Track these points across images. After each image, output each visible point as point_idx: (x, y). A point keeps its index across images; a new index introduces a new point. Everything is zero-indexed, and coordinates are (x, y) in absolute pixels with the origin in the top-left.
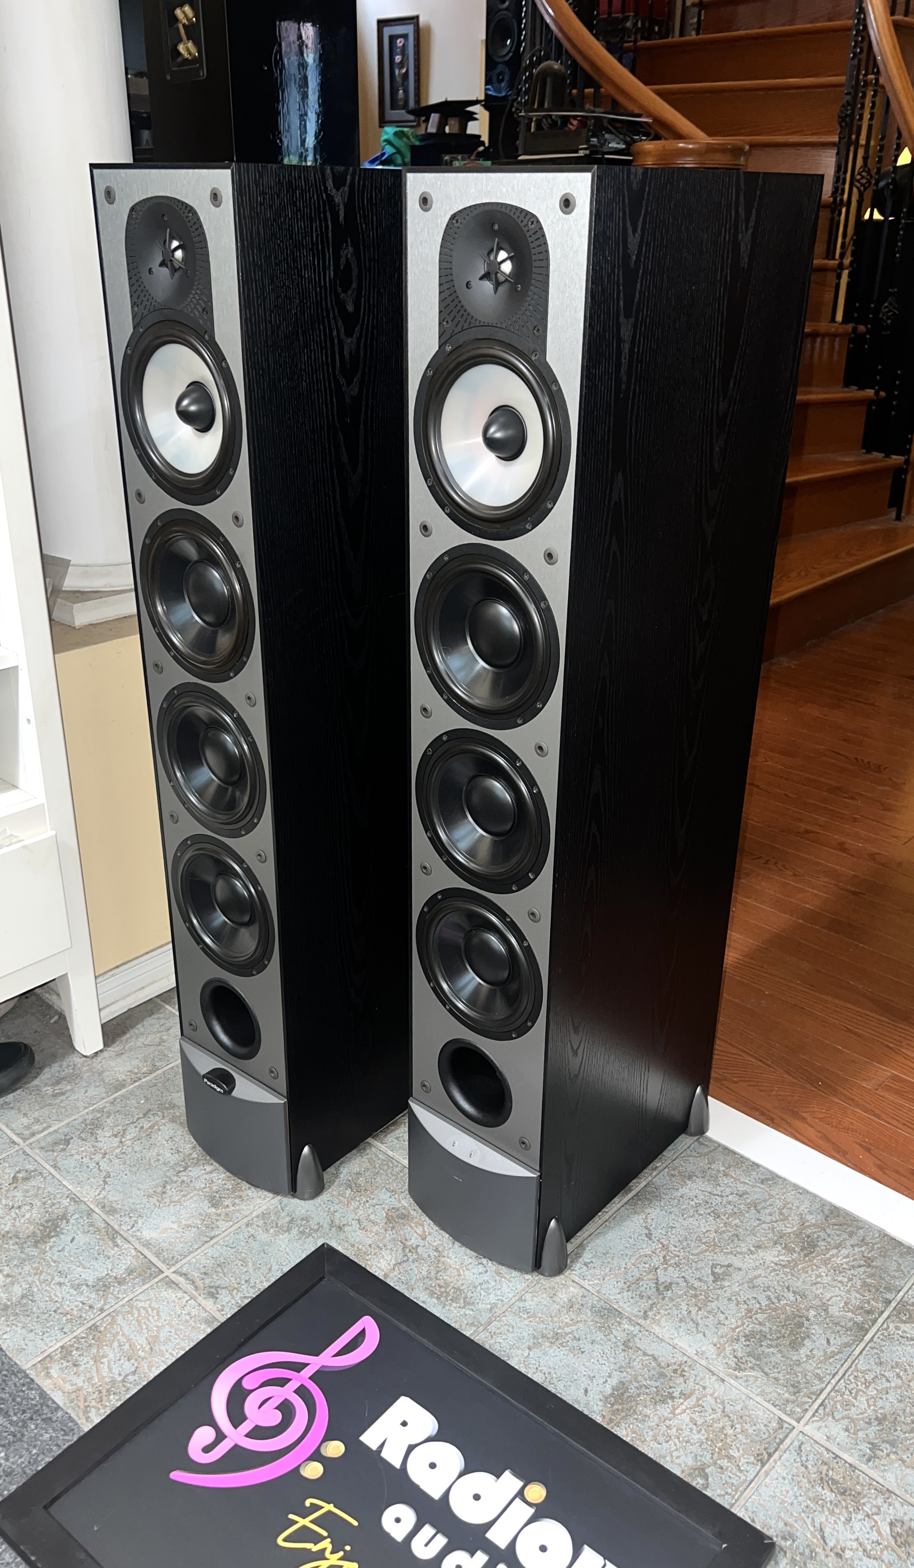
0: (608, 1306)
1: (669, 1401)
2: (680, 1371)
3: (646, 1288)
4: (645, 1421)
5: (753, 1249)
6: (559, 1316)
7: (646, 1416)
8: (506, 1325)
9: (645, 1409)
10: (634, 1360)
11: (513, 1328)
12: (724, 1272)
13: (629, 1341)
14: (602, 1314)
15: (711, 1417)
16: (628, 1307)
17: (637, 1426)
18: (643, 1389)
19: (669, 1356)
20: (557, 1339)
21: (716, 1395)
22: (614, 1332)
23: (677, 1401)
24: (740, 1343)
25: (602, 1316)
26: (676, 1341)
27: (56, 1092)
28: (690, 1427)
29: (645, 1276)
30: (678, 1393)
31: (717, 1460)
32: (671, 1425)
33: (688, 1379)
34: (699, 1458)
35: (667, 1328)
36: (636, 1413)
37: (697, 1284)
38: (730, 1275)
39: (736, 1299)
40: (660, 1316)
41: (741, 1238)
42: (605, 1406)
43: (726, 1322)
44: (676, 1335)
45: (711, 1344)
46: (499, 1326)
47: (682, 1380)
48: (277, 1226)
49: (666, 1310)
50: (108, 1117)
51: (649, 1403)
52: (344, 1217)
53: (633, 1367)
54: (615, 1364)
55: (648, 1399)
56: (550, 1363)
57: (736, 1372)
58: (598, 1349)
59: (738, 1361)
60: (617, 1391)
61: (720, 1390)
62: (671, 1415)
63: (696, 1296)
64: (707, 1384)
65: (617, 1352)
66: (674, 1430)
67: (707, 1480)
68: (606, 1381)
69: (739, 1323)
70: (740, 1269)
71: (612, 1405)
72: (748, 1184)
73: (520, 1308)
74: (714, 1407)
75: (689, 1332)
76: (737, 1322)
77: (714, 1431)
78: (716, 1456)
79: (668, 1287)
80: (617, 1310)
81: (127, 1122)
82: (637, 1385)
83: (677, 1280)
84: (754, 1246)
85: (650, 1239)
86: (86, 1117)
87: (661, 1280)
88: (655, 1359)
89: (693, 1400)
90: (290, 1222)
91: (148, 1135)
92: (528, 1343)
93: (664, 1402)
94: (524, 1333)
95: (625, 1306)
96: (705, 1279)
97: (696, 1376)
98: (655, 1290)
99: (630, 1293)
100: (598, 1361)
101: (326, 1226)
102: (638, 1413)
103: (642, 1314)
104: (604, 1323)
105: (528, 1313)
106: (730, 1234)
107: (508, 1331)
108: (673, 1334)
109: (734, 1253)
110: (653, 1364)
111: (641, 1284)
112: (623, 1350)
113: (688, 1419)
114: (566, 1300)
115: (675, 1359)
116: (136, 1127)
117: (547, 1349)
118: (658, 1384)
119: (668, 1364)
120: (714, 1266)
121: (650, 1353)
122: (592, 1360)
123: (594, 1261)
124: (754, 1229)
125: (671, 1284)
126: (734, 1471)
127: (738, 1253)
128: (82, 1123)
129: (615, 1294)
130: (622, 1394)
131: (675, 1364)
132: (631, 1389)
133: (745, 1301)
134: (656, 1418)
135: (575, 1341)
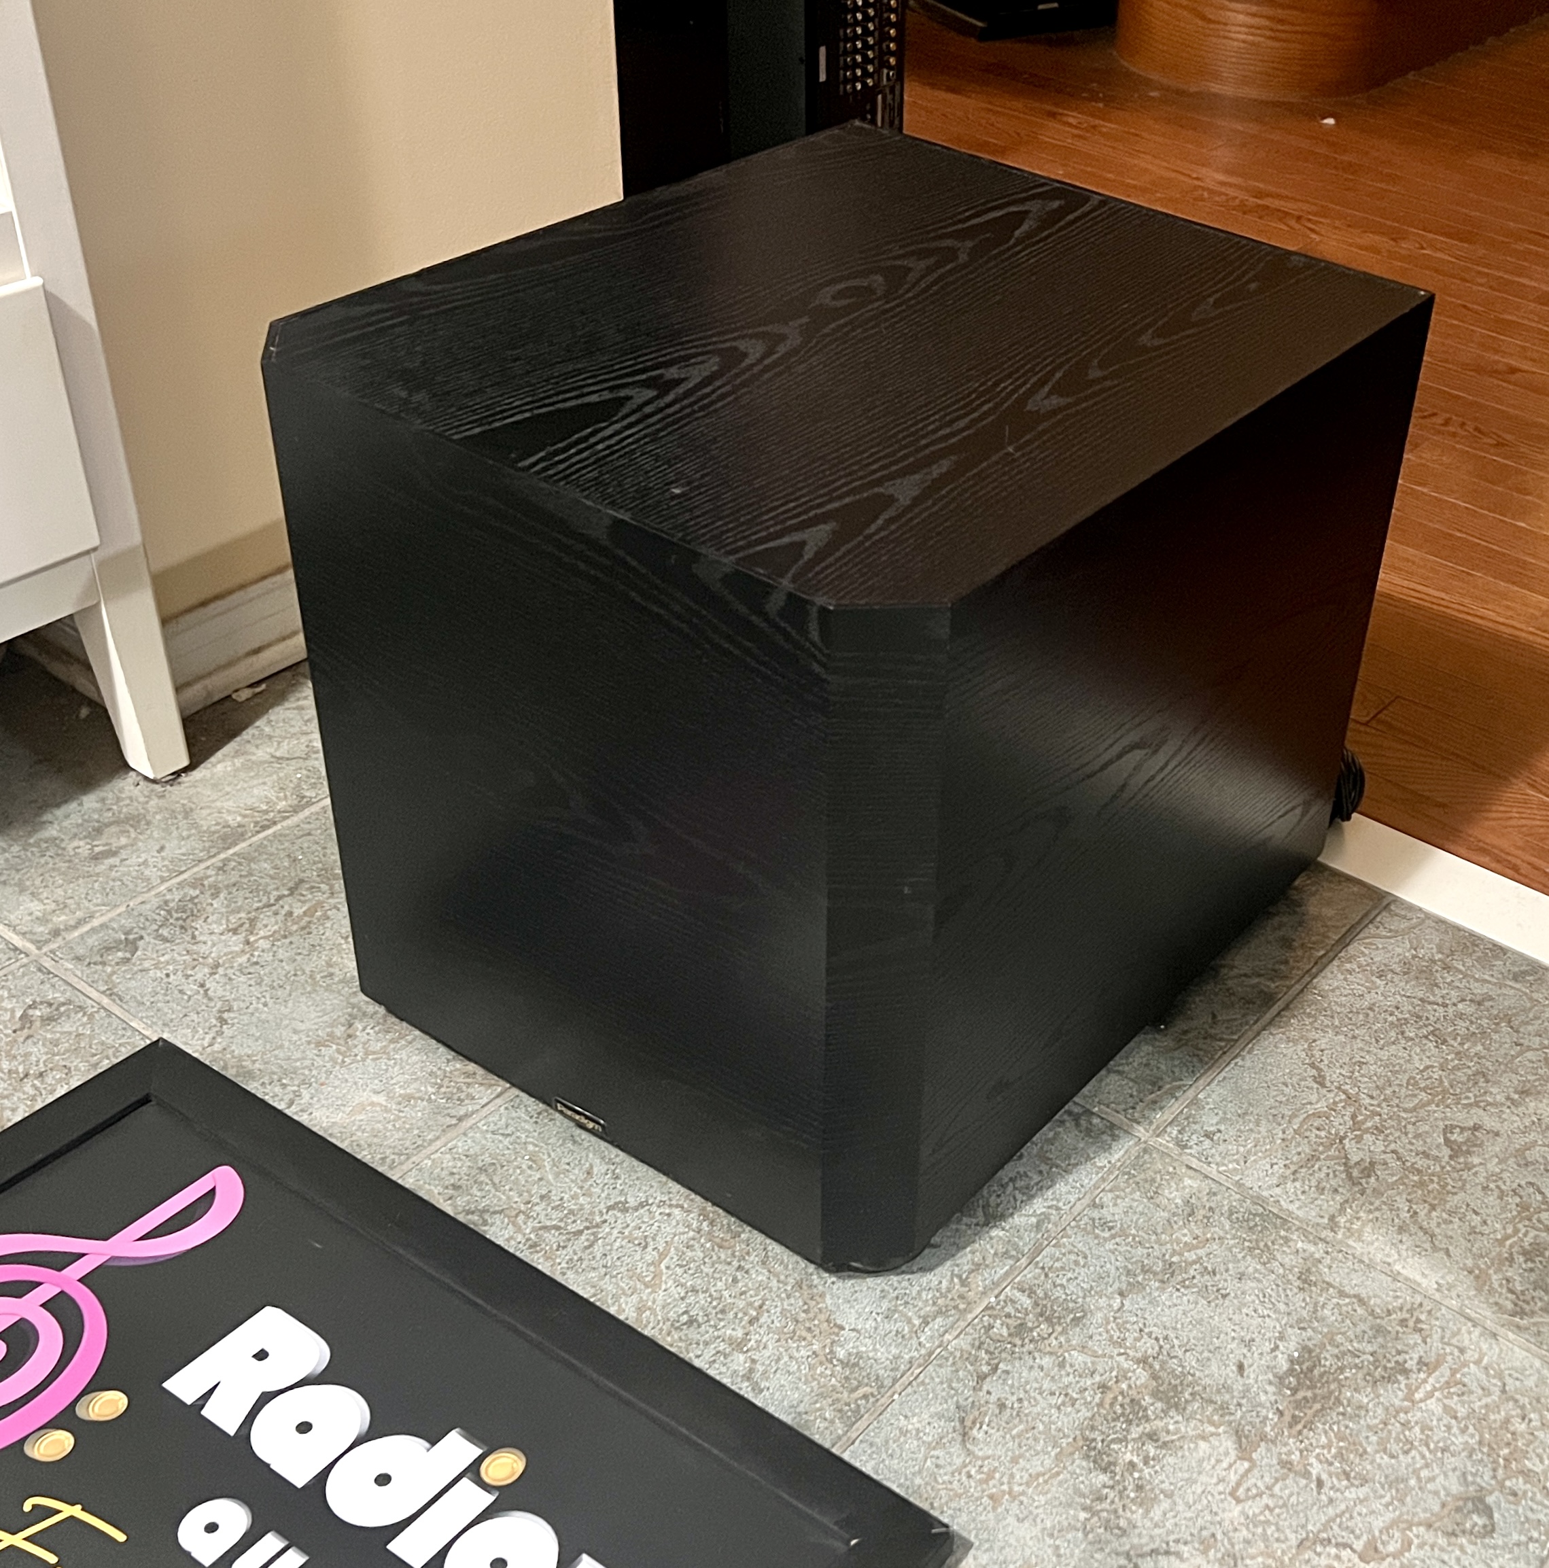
0: (1261, 1210)
1: (1399, 1377)
2: (1412, 1320)
3: (1328, 1175)
4: (1359, 1416)
5: (1517, 1097)
6: (1169, 1231)
7: (1360, 1407)
8: (1070, 1252)
9: (1356, 1395)
10: (1323, 1307)
11: (1086, 1257)
12: (1468, 1140)
13: (1308, 1270)
14: (1252, 1224)
15: (1484, 1402)
16: (1299, 1208)
17: (1347, 1427)
18: (1349, 1359)
19: (1387, 1295)
20: (1172, 1274)
21: (1485, 1361)
22: (1279, 1256)
23: (1414, 1376)
24: (1516, 1266)
25: (1250, 1228)
26: (1398, 1267)
27: (97, 850)
28: (1445, 1421)
29: (1322, 1153)
30: (1415, 1361)
31: (1504, 1480)
32: (1409, 1422)
33: (1430, 1336)
34: (1470, 1478)
35: (1376, 1244)
36: (1341, 1404)
37: (1421, 1163)
38: (1481, 1145)
39: (1498, 1187)
40: (1359, 1223)
42: (1280, 1393)
43: (1486, 1229)
44: (1396, 1257)
45: (1462, 1269)
46: (1057, 1254)
47: (1417, 1338)
49: (1370, 1211)
50: (215, 896)
51: (1362, 1383)
53: (1323, 1319)
54: (1289, 1314)
55: (1360, 1375)
56: (1165, 1319)
57: (1517, 1319)
58: (1253, 1289)
59: (1518, 1298)
60: (1300, 1364)
61: (1491, 1352)
62: (1406, 1403)
63: (1422, 1184)
64: (1467, 1343)
65: (1288, 1292)
66: (1417, 1429)
67: (1491, 1517)
68: (1277, 1347)
69: (1510, 1231)
70: (1497, 1134)
71: (1295, 1391)
73: (1093, 1220)
74: (1485, 1383)
75: (1418, 1249)
76: (1504, 1228)
77: (1490, 1428)
78: (1500, 1471)
79: (1369, 1170)
80: (1278, 1217)
81: (256, 905)
82: (1336, 1351)
83: (1383, 1156)
84: (1517, 1092)
85: (1323, 1085)
86: (168, 897)
87: (1354, 1158)
88: (1361, 1301)
89: (1444, 1372)
91: (303, 928)
92: (1116, 1285)
93: (1389, 1379)
94: (1108, 1265)
95: (1292, 1207)
96: (1434, 1152)
97: (1443, 1329)
98: (1344, 1176)
99: (1298, 1184)
100: (1255, 1311)
102: (1345, 1402)
103: (1326, 1221)
104: (1257, 1241)
105: (1110, 1229)
107: (1076, 1263)
108: (1388, 1255)
109: (1482, 1104)
110: (1360, 1311)
111: (1316, 1167)
112: (1301, 1289)
113: (1440, 1410)
114: (1178, 1201)
115: (1400, 1301)
116: (276, 914)
117: (1156, 1294)
118: (1375, 1347)
119: (1388, 1311)
120: (1448, 1130)
121: (1352, 1292)
122: (1245, 1310)
123: (1222, 1128)
124: (1513, 1062)
125: (1372, 1164)
126: (1539, 1497)
127: (1489, 1104)
128: (159, 907)
129: (1270, 1187)
130: (1311, 1370)
131: (1401, 1309)
132: (1326, 1359)
133: (1514, 1191)
134: (1380, 1411)
135: (1207, 1277)
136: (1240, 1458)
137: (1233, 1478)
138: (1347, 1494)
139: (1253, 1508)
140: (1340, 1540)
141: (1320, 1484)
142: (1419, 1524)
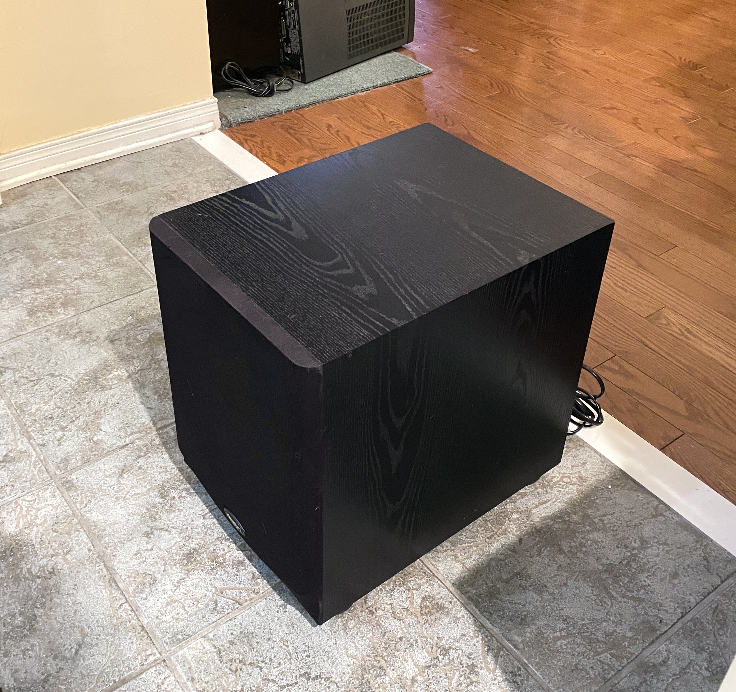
48: (67, 334)
90: (78, 333)
137: (208, 510)
139: (208, 522)
140: (233, 540)
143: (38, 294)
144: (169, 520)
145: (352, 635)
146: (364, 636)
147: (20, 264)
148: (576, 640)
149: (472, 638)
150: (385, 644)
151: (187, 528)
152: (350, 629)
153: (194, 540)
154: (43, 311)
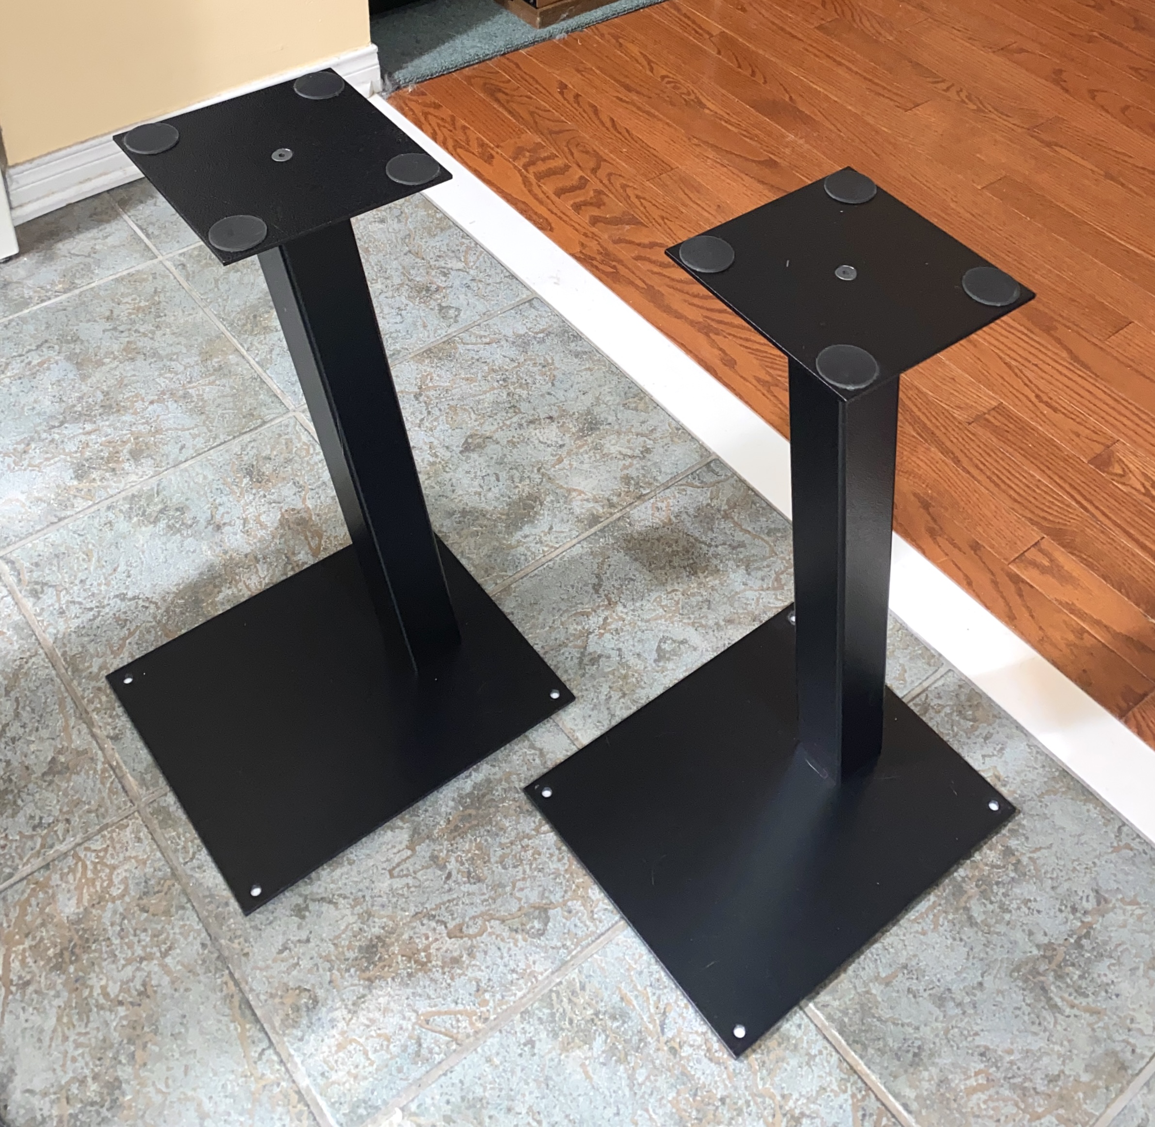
4: (497, 834)
5: (722, 623)
7: (501, 829)
9: (503, 819)
12: (673, 649)
17: (486, 840)
29: (569, 642)
31: (568, 900)
32: (528, 846)
34: (547, 894)
36: (491, 823)
37: (633, 660)
38: (677, 656)
41: (713, 606)
42: (455, 808)
44: (580, 727)
48: (143, 514)
51: (512, 812)
52: (228, 513)
55: (513, 807)
60: (480, 790)
62: (532, 832)
63: (625, 677)
66: (530, 852)
67: (546, 925)
70: (692, 650)
71: (465, 808)
72: (749, 532)
78: (569, 893)
79: (595, 661)
83: (610, 651)
84: (724, 620)
85: (597, 592)
87: (590, 649)
88: (542, 753)
90: (161, 511)
91: (33, 374)
96: (646, 655)
98: (576, 661)
101: (203, 522)
102: (494, 823)
106: (700, 599)
109: (696, 625)
110: (538, 761)
116: (22, 361)
120: (663, 639)
124: (733, 596)
125: (600, 656)
126: (585, 918)
130: (484, 796)
132: (497, 790)
134: (513, 834)
136: (407, 848)
137: (397, 860)
138: (462, 888)
139: (398, 883)
140: (441, 918)
141: (449, 876)
142: (498, 919)
143: (89, 433)
144: (333, 882)
145: (642, 1097)
146: (663, 1098)
147: (55, 373)
148: (1001, 1090)
149: (837, 1095)
150: (698, 1111)
151: (364, 897)
152: (640, 1085)
153: (376, 920)
154: (100, 469)
